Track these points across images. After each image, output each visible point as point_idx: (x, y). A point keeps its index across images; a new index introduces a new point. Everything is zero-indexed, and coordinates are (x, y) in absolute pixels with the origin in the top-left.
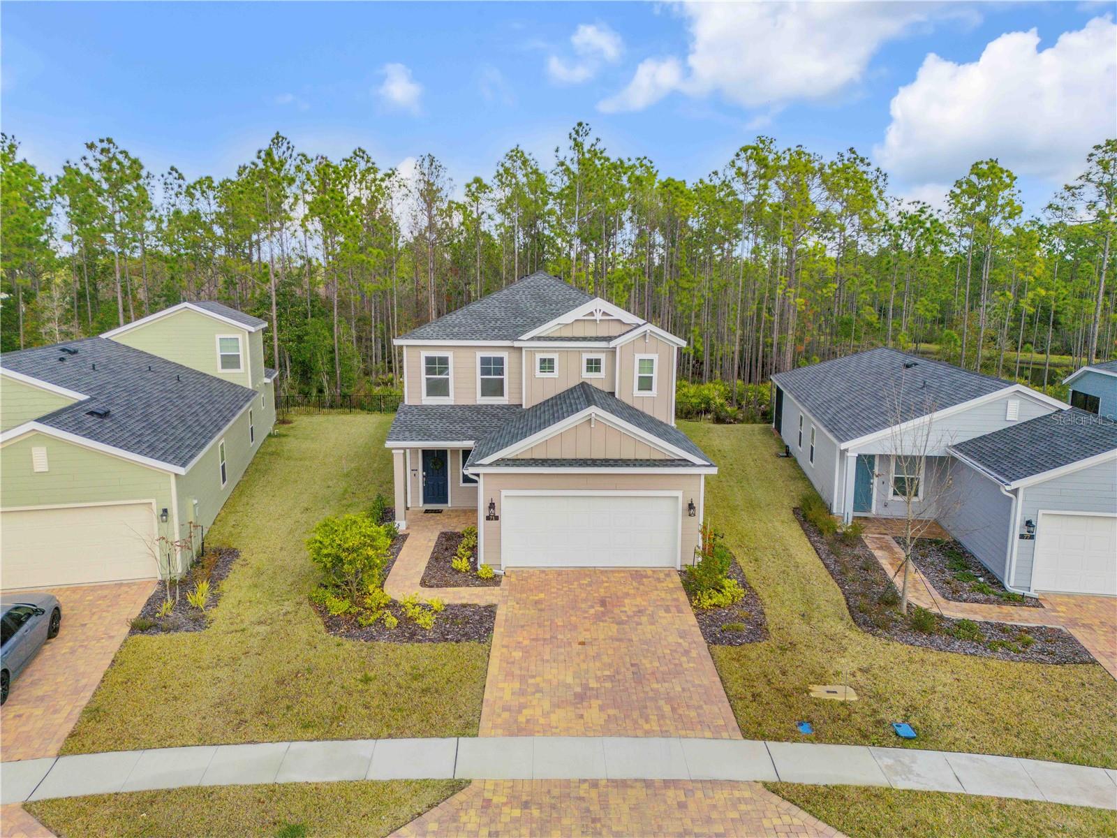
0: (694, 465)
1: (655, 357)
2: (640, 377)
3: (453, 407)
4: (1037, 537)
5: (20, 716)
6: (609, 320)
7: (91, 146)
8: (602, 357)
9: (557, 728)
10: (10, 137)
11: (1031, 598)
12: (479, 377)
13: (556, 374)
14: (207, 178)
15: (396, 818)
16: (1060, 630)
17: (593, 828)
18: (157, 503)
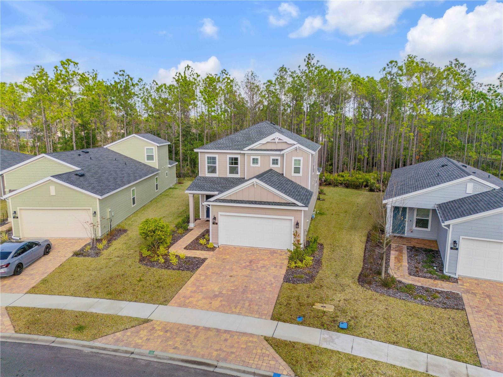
0: (298, 206)
1: (301, 159)
2: (294, 167)
3: (217, 178)
4: (459, 249)
5: (22, 279)
6: (282, 142)
7: (116, 73)
8: (279, 158)
9: (198, 306)
10: (95, 71)
11: (454, 278)
12: (228, 166)
13: (259, 165)
14: (164, 84)
15: (118, 329)
16: (458, 294)
17: (185, 343)
18: (92, 209)
